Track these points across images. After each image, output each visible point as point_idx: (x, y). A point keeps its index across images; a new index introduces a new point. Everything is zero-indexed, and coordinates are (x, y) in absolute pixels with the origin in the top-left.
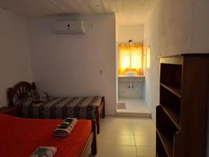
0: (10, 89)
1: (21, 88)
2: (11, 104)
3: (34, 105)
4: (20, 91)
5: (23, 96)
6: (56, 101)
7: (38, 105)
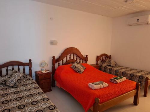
0: (98, 56)
1: (103, 57)
2: (97, 64)
3: (107, 67)
4: (102, 58)
5: (103, 61)
6: (120, 68)
7: (109, 67)
